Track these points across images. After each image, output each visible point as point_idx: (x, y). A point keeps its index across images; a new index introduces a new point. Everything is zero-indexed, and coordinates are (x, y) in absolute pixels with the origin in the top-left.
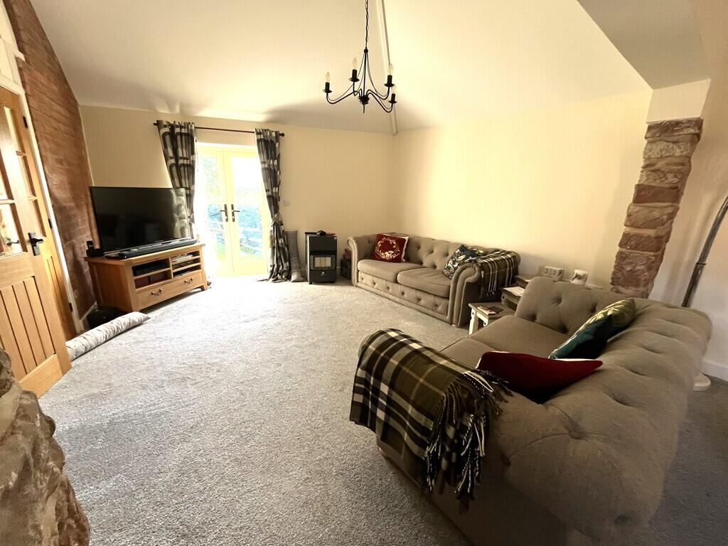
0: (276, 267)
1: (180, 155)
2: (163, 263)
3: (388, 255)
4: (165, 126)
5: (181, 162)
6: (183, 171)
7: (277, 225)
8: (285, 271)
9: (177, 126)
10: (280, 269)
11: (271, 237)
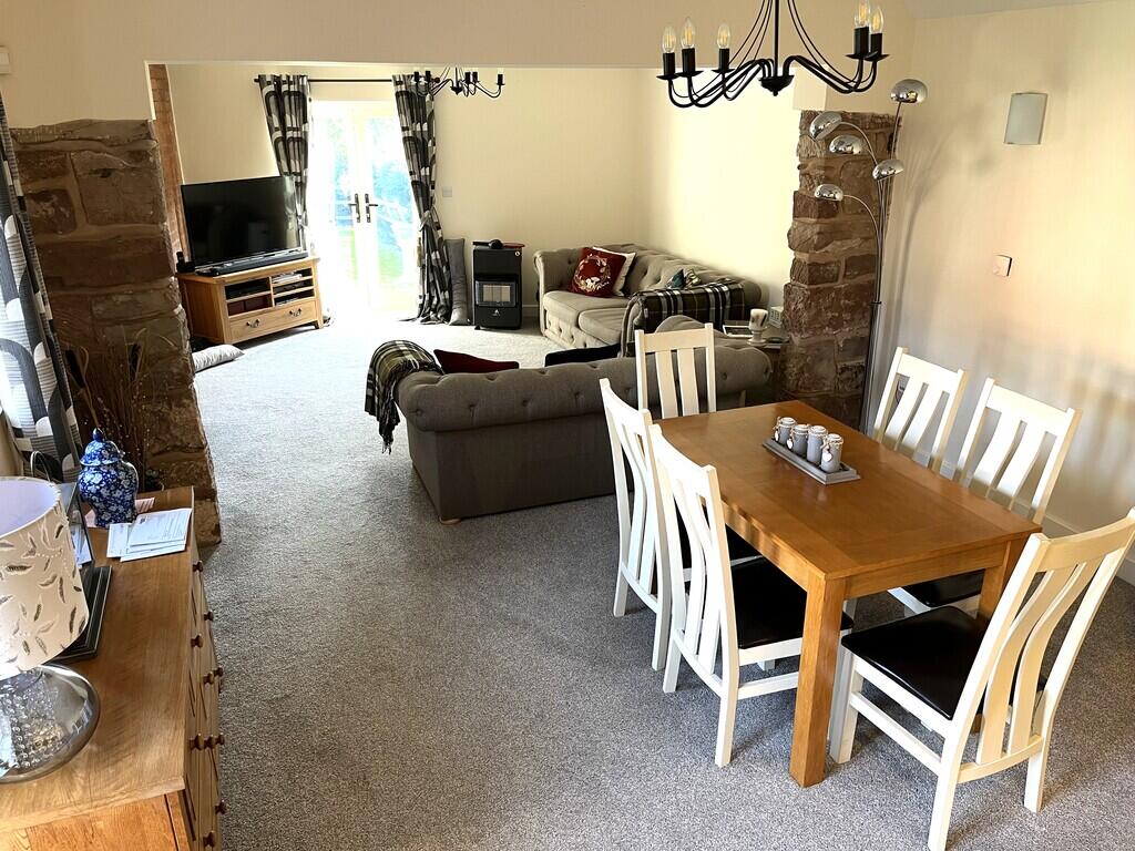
0: (427, 298)
1: (289, 125)
2: (262, 284)
3: (590, 284)
4: (269, 83)
5: (289, 134)
6: (293, 147)
7: (430, 229)
8: (442, 307)
9: (284, 82)
10: (435, 302)
11: (419, 249)
